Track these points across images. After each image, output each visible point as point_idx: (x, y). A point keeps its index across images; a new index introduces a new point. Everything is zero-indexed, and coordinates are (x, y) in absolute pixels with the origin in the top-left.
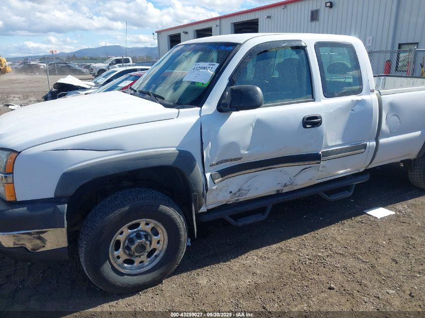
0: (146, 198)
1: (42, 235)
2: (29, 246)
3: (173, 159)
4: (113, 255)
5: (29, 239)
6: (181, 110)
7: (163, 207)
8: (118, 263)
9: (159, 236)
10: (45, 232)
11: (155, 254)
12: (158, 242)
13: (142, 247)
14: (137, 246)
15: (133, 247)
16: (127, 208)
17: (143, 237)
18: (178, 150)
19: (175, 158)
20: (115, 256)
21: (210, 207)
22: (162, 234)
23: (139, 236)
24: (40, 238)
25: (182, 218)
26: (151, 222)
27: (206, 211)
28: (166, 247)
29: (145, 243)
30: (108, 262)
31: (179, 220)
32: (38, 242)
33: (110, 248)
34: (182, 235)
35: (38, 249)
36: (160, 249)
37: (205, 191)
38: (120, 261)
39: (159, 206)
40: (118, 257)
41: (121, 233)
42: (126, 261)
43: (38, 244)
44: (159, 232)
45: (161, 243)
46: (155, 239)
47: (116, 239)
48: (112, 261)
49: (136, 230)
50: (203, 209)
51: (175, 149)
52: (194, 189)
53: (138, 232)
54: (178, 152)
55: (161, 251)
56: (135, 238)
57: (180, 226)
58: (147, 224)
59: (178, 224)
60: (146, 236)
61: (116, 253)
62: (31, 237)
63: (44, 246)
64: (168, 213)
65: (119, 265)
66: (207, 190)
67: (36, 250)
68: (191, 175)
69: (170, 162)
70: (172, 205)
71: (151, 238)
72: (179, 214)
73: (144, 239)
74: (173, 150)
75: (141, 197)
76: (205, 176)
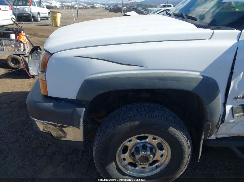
0: (158, 117)
1: (63, 129)
2: (54, 134)
3: (195, 85)
4: (119, 157)
5: (54, 129)
6: (216, 31)
7: (173, 130)
8: (123, 164)
9: (164, 151)
10: (66, 127)
11: (157, 164)
12: (162, 156)
13: (145, 159)
14: (141, 157)
15: (137, 157)
16: (137, 123)
17: (148, 149)
18: (203, 76)
19: (197, 84)
20: (122, 158)
21: (220, 136)
22: (166, 151)
23: (144, 148)
24: (62, 131)
25: (189, 143)
26: (158, 138)
27: (215, 139)
28: (168, 162)
29: (149, 156)
30: (114, 162)
31: (185, 145)
32: (60, 132)
33: (118, 152)
34: (185, 158)
35: (61, 138)
36: (162, 162)
37: (220, 123)
38: (126, 162)
39: (168, 128)
40: (124, 159)
41: (130, 141)
42: (130, 164)
43: (60, 134)
44: (164, 148)
45: (164, 157)
46: (159, 152)
47: (125, 145)
48: (118, 163)
49: (143, 141)
50: (213, 137)
51: (198, 74)
52: (209, 119)
53: (144, 144)
54: (202, 77)
55: (162, 164)
56: (141, 149)
57: (185, 149)
58: (154, 139)
59: (184, 148)
60: (151, 150)
61: (123, 156)
62: (55, 128)
63: (65, 137)
64: (177, 136)
65: (124, 166)
66: (223, 121)
67: (59, 138)
68: (210, 105)
69: (191, 87)
70: (182, 129)
71: (156, 151)
72: (187, 139)
73: (148, 152)
74: (197, 74)
75: (153, 115)
76: (225, 107)
